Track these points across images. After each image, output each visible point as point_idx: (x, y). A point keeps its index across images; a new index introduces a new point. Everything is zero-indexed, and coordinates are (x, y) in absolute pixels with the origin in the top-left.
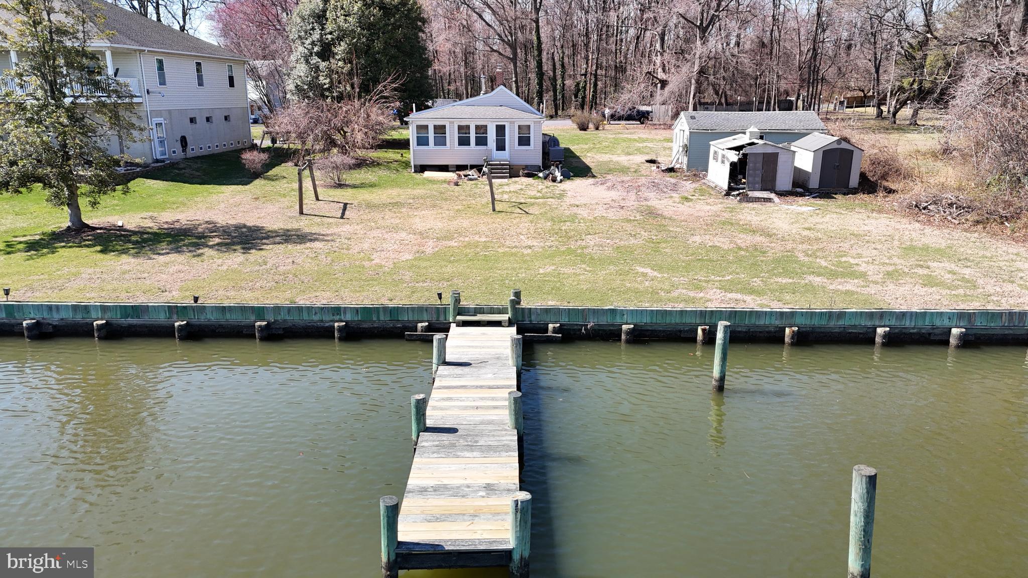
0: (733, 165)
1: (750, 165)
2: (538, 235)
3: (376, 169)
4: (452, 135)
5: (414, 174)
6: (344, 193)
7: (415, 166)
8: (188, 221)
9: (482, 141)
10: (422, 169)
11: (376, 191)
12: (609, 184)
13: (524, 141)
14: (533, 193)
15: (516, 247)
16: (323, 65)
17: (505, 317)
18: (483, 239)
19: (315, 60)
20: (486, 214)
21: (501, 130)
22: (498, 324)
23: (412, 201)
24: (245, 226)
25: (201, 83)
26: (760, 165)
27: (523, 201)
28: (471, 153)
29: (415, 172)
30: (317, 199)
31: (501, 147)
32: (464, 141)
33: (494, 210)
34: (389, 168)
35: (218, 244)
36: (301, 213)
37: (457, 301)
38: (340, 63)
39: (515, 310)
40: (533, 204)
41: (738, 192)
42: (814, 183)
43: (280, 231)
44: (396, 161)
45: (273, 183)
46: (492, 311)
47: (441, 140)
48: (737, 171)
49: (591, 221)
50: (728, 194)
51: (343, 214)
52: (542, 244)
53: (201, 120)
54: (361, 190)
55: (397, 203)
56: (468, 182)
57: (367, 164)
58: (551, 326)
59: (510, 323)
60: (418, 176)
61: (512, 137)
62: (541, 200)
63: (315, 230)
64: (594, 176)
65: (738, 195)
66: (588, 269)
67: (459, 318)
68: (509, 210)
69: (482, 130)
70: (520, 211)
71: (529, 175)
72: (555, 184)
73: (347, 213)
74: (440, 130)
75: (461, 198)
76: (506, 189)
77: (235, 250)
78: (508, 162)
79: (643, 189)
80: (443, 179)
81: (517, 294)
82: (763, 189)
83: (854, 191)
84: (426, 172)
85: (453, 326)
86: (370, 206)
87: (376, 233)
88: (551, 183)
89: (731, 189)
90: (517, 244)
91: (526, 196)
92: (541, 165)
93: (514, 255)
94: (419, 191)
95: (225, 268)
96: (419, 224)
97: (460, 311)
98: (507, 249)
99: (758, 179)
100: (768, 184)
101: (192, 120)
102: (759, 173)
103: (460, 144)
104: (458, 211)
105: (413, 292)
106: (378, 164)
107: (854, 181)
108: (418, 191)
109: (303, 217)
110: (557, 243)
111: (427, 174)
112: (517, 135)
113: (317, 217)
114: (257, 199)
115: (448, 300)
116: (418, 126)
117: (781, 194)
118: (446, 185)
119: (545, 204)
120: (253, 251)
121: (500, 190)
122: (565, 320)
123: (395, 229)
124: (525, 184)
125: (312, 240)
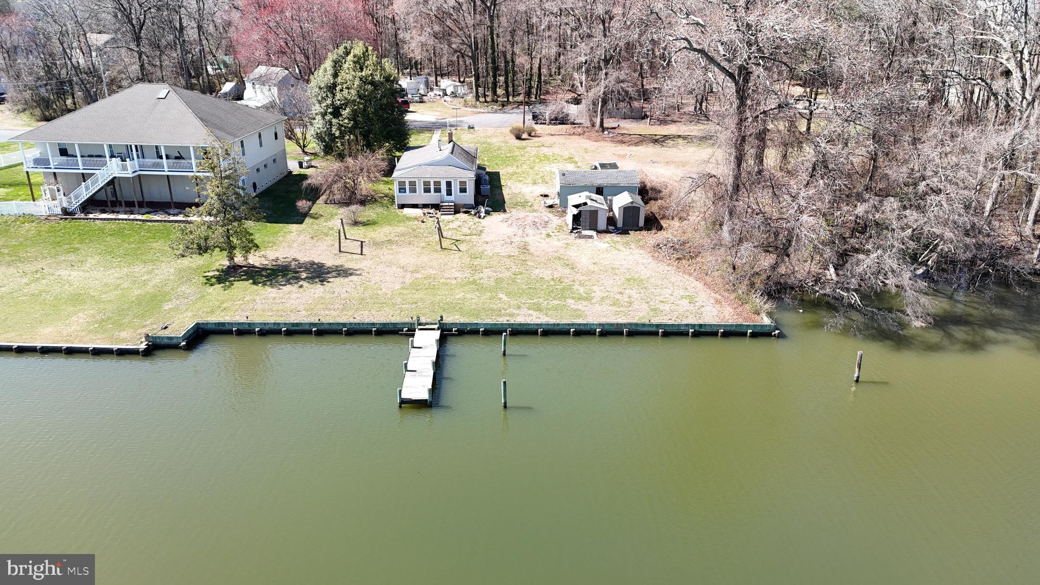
0: (574, 216)
1: (583, 216)
2: (462, 269)
3: (374, 206)
4: (420, 187)
5: (397, 211)
6: (359, 232)
7: (398, 205)
8: (283, 258)
9: (438, 190)
10: (402, 206)
11: (376, 228)
12: (510, 222)
13: (463, 190)
14: (465, 230)
15: (449, 278)
16: (334, 121)
17: (436, 327)
18: (434, 272)
19: (328, 117)
20: (436, 251)
21: (449, 184)
22: (433, 329)
23: (397, 238)
24: (314, 263)
25: (261, 145)
26: (588, 217)
27: (458, 238)
28: (432, 198)
29: (399, 208)
30: (346, 238)
31: (449, 193)
32: (427, 190)
33: (441, 248)
34: (382, 205)
35: (307, 278)
36: (340, 251)
37: (419, 320)
38: (346, 121)
39: (440, 323)
40: (463, 241)
41: (576, 231)
42: (620, 224)
43: (334, 267)
44: (386, 196)
45: (317, 221)
46: (432, 324)
47: (413, 190)
48: (576, 218)
49: (491, 258)
50: (571, 232)
51: (362, 250)
52: (462, 276)
53: (262, 169)
54: (369, 228)
55: (389, 240)
56: (429, 219)
57: (369, 201)
58: (454, 329)
59: (438, 329)
60: (399, 211)
61: (455, 188)
62: (468, 237)
63: (348, 265)
64: (505, 211)
65: (577, 232)
66: (479, 295)
67: (420, 327)
68: (450, 247)
69: (437, 184)
70: (455, 248)
71: (466, 212)
72: (480, 220)
73: (363, 249)
74: (412, 184)
75: (425, 235)
76: (451, 226)
77: (316, 282)
78: (453, 204)
79: (527, 227)
80: (415, 215)
81: (442, 317)
82: (590, 229)
83: (641, 229)
84: (405, 209)
85: (417, 330)
86: (377, 244)
87: (381, 268)
88: (477, 220)
89: (573, 229)
90: (450, 276)
91: (461, 233)
92: (473, 204)
93: (447, 284)
94: (401, 229)
95: (316, 296)
96: (403, 261)
97: (420, 324)
98: (445, 280)
99: (588, 224)
100: (593, 227)
101: (258, 170)
102: (588, 221)
103: (425, 192)
104: (423, 248)
105: (401, 311)
106: (376, 201)
107: (642, 223)
108: (400, 228)
109: (342, 254)
110: (469, 275)
111: (407, 211)
112: (458, 187)
113: (349, 254)
114: (312, 238)
115: (415, 318)
116: (399, 182)
117: (599, 232)
118: (416, 222)
119: (470, 241)
120: (325, 283)
121: (447, 227)
122: (459, 327)
123: (390, 264)
124: (462, 221)
125: (351, 274)
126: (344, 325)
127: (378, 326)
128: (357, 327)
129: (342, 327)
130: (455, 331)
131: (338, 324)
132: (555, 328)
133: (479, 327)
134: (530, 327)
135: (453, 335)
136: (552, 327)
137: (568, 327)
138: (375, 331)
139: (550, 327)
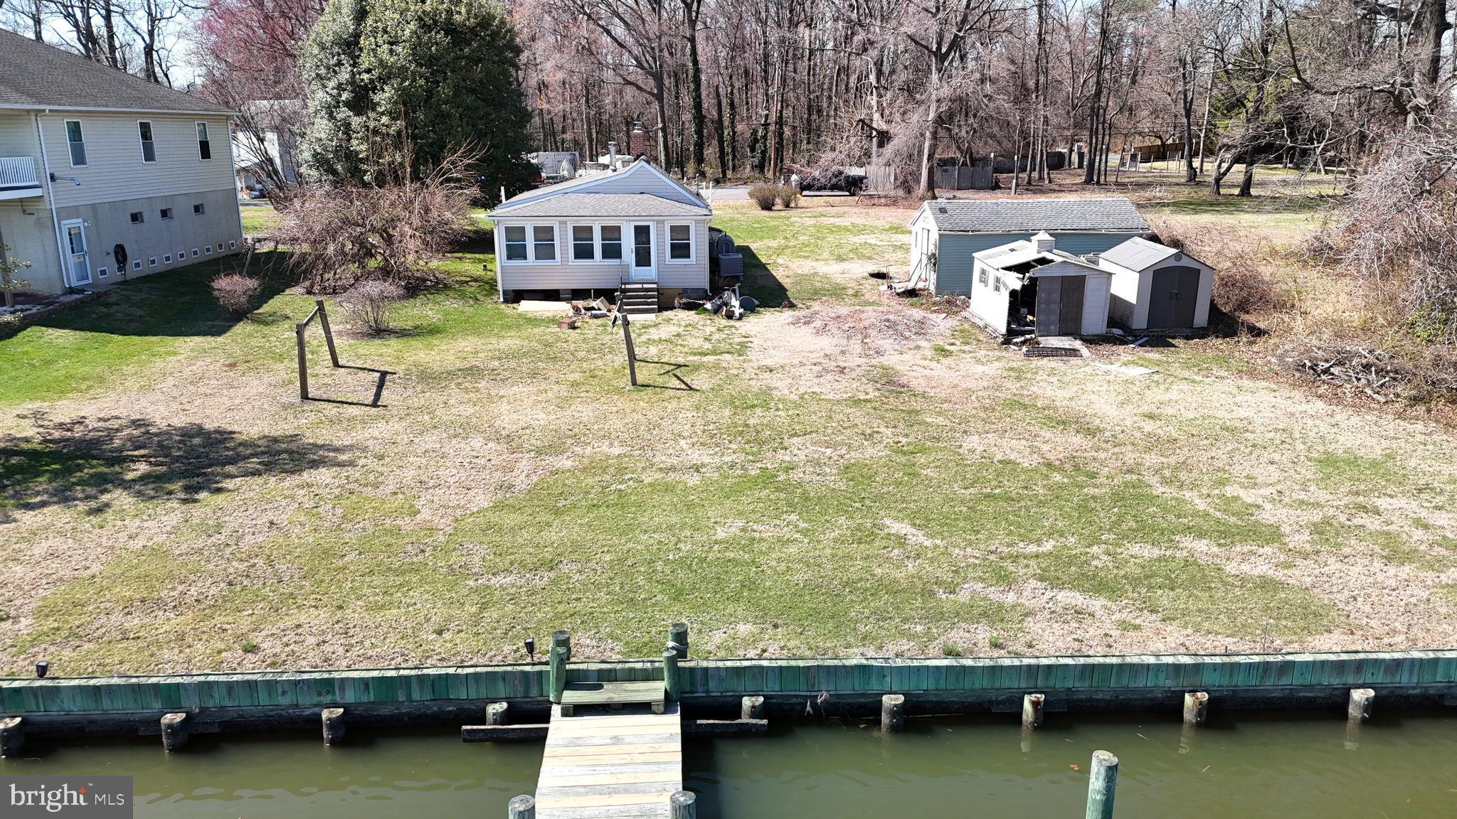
0: (1013, 294)
1: (1041, 296)
2: (711, 439)
3: (440, 298)
4: (564, 243)
5: (503, 306)
6: (384, 350)
7: (504, 292)
8: (100, 419)
9: (612, 251)
10: (516, 296)
11: (435, 342)
12: (818, 324)
13: (680, 250)
14: (696, 343)
15: (673, 469)
16: (356, 121)
17: (655, 691)
18: (616, 451)
19: (343, 113)
20: (620, 391)
21: (642, 233)
22: (643, 708)
23: (496, 363)
24: (200, 431)
25: (149, 155)
26: (1056, 296)
27: (681, 360)
28: (596, 271)
29: (506, 301)
30: (336, 364)
31: (643, 258)
32: (583, 252)
33: (634, 383)
34: (463, 296)
35: (144, 479)
36: (305, 396)
37: (564, 659)
38: (385, 119)
39: (676, 673)
40: (697, 368)
41: (1022, 339)
42: (1140, 321)
43: (260, 442)
44: (476, 280)
45: (266, 330)
46: (633, 676)
47: (546, 250)
48: (1021, 303)
49: (797, 406)
50: (1007, 341)
51: (378, 395)
52: (717, 460)
53: (153, 217)
54: (415, 343)
55: (471, 369)
56: (591, 321)
57: (427, 288)
58: (747, 702)
59: (668, 705)
60: (508, 309)
61: (660, 244)
62: (711, 358)
63: (324, 435)
64: (792, 306)
65: (1023, 343)
66: (802, 525)
67: (571, 697)
68: (660, 381)
69: (611, 234)
70: (677, 384)
71: (688, 307)
72: (732, 323)
73: (385, 393)
74: (545, 234)
75: (582, 354)
76: (654, 334)
77: (170, 493)
78: (655, 286)
79: (872, 332)
80: (550, 315)
81: (681, 637)
82: (1062, 333)
83: (1202, 334)
84: (523, 303)
85: (556, 710)
86: (428, 378)
87: (430, 441)
88: (724, 322)
89: (1011, 333)
90: (675, 461)
91: (686, 349)
92: (707, 287)
93: (669, 488)
94: (511, 342)
95: (139, 543)
96: (507, 418)
97: (572, 680)
98: (659, 475)
99: (1055, 317)
100: (1070, 326)
101: (136, 218)
102: (1055, 308)
103: (577, 256)
104: (574, 384)
105: (484, 607)
106: (447, 287)
107: (1201, 316)
108: (509, 341)
109: (308, 406)
110: (742, 456)
111: (526, 306)
112: (668, 242)
113: (331, 405)
114: (232, 366)
115: (546, 644)
116: (507, 229)
117: (1091, 341)
118: (554, 328)
119: (717, 366)
120: (203, 495)
121: (644, 338)
122: (773, 688)
123: (464, 429)
124: (683, 323)
125: (315, 464)
126: (170, 695)
127: (350, 697)
128: (242, 703)
129: (157, 705)
130: (755, 712)
131: (137, 689)
132: (1270, 683)
133: (874, 686)
134: (1140, 683)
135: (747, 733)
136: (1253, 681)
137: (1336, 681)
138: (333, 723)
139: (1240, 681)
